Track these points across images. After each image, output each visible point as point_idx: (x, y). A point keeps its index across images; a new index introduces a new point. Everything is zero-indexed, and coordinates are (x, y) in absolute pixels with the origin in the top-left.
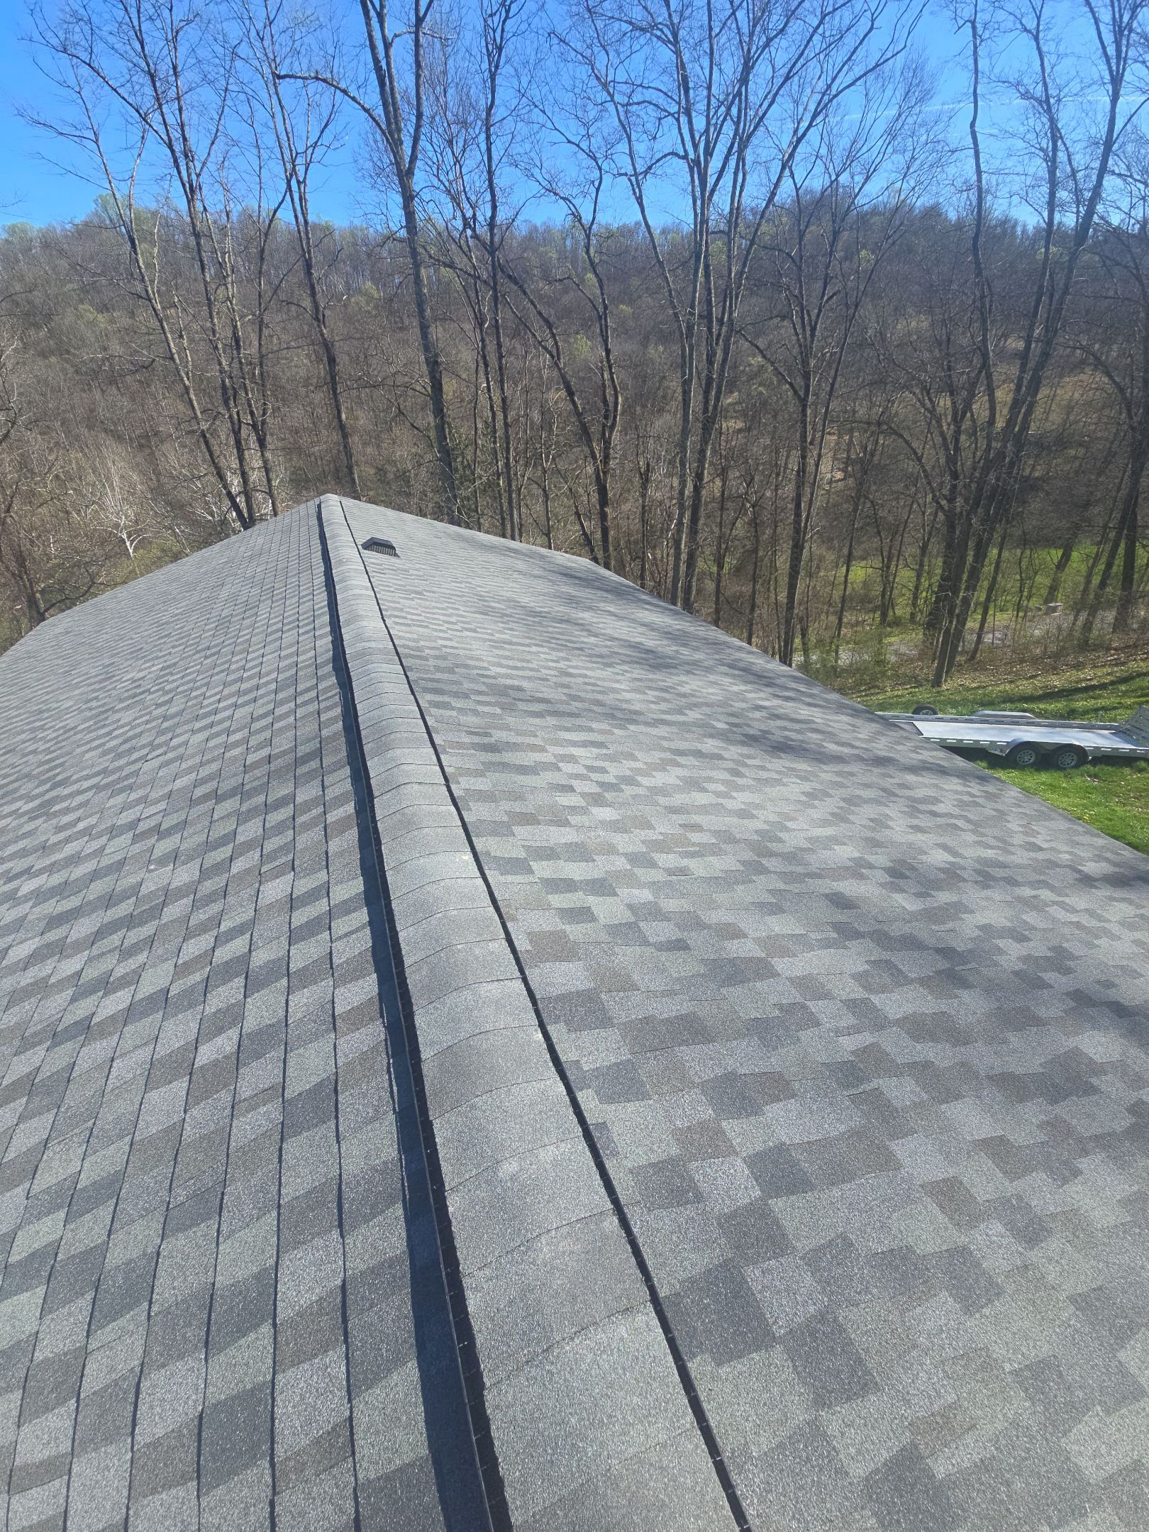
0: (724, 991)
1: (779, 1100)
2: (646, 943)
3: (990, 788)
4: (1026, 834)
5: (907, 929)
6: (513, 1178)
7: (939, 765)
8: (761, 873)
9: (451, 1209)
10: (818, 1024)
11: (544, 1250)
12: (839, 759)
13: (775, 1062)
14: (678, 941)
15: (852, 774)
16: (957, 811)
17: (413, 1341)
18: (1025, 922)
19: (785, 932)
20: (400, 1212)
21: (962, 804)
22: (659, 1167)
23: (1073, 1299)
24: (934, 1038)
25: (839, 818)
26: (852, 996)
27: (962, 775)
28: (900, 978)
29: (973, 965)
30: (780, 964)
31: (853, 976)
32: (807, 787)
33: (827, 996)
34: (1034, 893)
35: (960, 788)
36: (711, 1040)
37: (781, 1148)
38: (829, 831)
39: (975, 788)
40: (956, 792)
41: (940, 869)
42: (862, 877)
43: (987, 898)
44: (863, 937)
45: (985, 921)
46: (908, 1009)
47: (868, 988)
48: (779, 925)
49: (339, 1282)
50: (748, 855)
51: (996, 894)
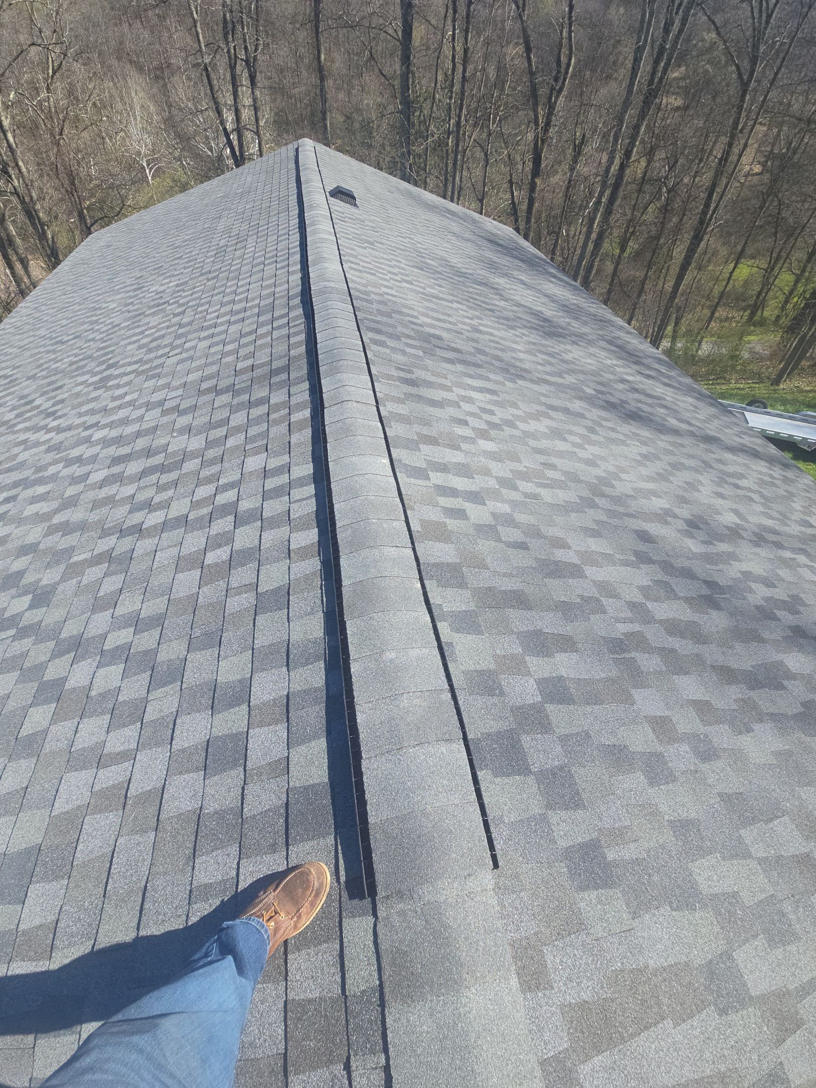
0: (546, 580)
1: (566, 652)
2: (500, 541)
3: (790, 474)
4: (804, 513)
5: (687, 564)
6: (391, 661)
7: (753, 449)
8: (592, 507)
9: (352, 670)
10: (605, 612)
11: (405, 702)
12: (676, 432)
13: (568, 629)
14: (522, 543)
15: (683, 446)
16: (756, 487)
17: (324, 729)
18: (778, 575)
19: (598, 550)
20: (323, 665)
21: (762, 482)
22: (481, 673)
23: (719, 794)
24: (682, 635)
25: (662, 477)
26: (634, 600)
27: (771, 460)
28: (670, 593)
29: (728, 596)
30: (589, 571)
31: (638, 587)
32: (644, 450)
33: (617, 596)
34: (793, 556)
35: (765, 470)
36: (529, 609)
37: (560, 678)
38: (651, 486)
39: (777, 472)
40: (761, 473)
41: (727, 527)
42: (666, 523)
43: (755, 554)
44: (654, 563)
45: (747, 569)
46: (671, 615)
47: (647, 597)
48: (594, 545)
49: (285, 693)
50: (586, 493)
51: (763, 552)
